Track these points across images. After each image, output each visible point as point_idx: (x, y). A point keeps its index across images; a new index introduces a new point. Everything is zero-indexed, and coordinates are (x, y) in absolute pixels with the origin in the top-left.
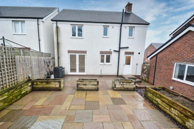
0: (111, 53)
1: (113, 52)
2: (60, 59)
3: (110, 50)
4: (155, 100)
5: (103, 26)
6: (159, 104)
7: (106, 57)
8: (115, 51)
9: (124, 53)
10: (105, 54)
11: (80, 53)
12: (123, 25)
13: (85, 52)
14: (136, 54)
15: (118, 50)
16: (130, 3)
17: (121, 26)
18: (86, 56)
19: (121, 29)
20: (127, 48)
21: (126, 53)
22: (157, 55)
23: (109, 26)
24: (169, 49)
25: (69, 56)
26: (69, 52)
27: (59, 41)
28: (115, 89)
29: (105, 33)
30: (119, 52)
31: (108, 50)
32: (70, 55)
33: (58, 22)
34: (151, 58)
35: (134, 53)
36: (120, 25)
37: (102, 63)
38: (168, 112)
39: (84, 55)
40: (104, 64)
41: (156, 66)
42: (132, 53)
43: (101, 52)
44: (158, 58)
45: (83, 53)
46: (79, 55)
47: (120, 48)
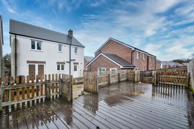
0: (64, 63)
1: (66, 63)
2: (17, 69)
3: (64, 61)
5: (59, 44)
7: (60, 66)
8: (67, 62)
10: (61, 64)
11: (39, 63)
12: (71, 46)
13: (45, 62)
14: (80, 64)
15: (69, 61)
16: (71, 30)
17: (70, 46)
18: (45, 65)
19: (70, 48)
20: (75, 60)
21: (74, 63)
22: (90, 64)
23: (63, 46)
24: (95, 61)
25: (28, 66)
26: (28, 62)
27: (18, 52)
28: (75, 83)
29: (60, 50)
30: (70, 62)
31: (63, 61)
32: (29, 65)
34: (88, 66)
36: (70, 45)
37: (58, 71)
39: (43, 65)
40: (60, 72)
42: (78, 64)
43: (58, 63)
44: (91, 67)
45: (42, 63)
46: (38, 65)
47: (70, 60)
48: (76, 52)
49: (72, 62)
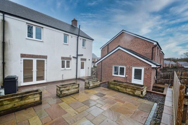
0: (70, 59)
1: (72, 58)
2: (6, 65)
3: (70, 56)
4: (116, 88)
5: (64, 34)
6: (119, 89)
7: (65, 62)
8: (73, 57)
9: (80, 59)
10: (66, 59)
11: (38, 58)
12: (79, 37)
13: (46, 57)
14: (87, 60)
15: (76, 56)
17: (78, 38)
18: (46, 61)
19: (78, 40)
20: (82, 55)
21: (82, 59)
22: (102, 61)
23: (69, 36)
25: (22, 62)
26: (23, 56)
27: (7, 40)
28: (90, 88)
29: (65, 41)
30: (77, 58)
31: (68, 56)
32: (24, 60)
33: (5, 15)
34: (98, 64)
35: (87, 59)
36: (77, 36)
37: (63, 69)
38: (125, 91)
39: (44, 61)
40: (65, 70)
41: (102, 68)
42: (85, 60)
43: (63, 58)
44: (103, 63)
45: (43, 58)
46: (37, 61)
47: (77, 55)
48: (83, 45)
49: (79, 58)
